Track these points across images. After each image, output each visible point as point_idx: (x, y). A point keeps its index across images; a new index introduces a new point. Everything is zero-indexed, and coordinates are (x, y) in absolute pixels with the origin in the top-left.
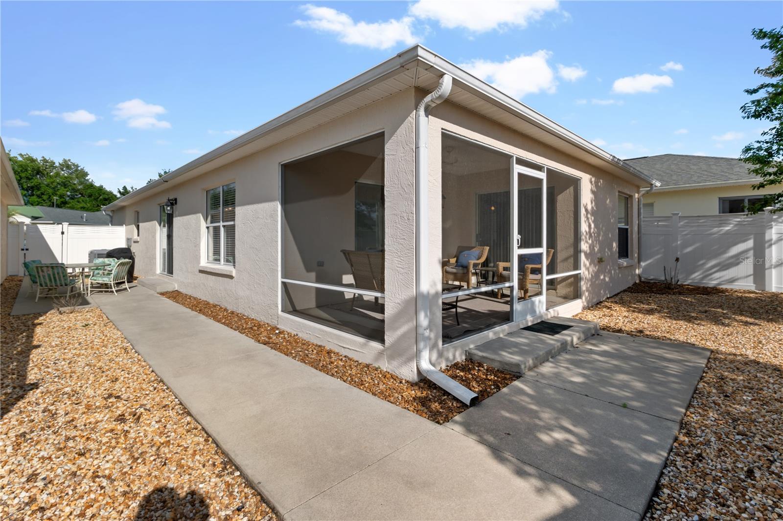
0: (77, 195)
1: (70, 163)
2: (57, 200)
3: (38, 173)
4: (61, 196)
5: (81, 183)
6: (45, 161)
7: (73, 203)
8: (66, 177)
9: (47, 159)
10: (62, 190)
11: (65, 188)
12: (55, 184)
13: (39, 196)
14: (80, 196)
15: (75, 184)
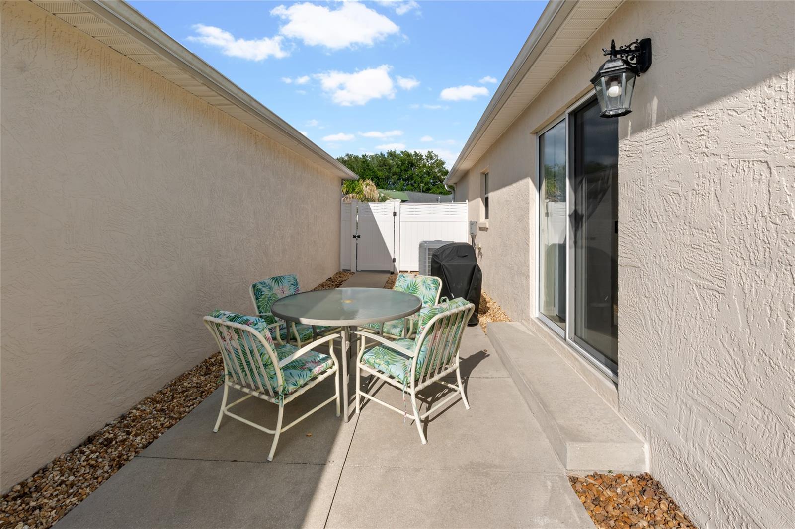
0: (437, 182)
1: (432, 155)
2: (423, 187)
3: (412, 166)
4: (426, 184)
5: (440, 171)
6: (416, 154)
7: (434, 188)
8: (429, 167)
9: (418, 153)
10: (427, 179)
11: (429, 176)
12: (422, 173)
13: (412, 185)
14: (439, 182)
15: (435, 172)
